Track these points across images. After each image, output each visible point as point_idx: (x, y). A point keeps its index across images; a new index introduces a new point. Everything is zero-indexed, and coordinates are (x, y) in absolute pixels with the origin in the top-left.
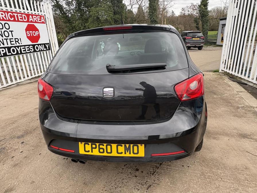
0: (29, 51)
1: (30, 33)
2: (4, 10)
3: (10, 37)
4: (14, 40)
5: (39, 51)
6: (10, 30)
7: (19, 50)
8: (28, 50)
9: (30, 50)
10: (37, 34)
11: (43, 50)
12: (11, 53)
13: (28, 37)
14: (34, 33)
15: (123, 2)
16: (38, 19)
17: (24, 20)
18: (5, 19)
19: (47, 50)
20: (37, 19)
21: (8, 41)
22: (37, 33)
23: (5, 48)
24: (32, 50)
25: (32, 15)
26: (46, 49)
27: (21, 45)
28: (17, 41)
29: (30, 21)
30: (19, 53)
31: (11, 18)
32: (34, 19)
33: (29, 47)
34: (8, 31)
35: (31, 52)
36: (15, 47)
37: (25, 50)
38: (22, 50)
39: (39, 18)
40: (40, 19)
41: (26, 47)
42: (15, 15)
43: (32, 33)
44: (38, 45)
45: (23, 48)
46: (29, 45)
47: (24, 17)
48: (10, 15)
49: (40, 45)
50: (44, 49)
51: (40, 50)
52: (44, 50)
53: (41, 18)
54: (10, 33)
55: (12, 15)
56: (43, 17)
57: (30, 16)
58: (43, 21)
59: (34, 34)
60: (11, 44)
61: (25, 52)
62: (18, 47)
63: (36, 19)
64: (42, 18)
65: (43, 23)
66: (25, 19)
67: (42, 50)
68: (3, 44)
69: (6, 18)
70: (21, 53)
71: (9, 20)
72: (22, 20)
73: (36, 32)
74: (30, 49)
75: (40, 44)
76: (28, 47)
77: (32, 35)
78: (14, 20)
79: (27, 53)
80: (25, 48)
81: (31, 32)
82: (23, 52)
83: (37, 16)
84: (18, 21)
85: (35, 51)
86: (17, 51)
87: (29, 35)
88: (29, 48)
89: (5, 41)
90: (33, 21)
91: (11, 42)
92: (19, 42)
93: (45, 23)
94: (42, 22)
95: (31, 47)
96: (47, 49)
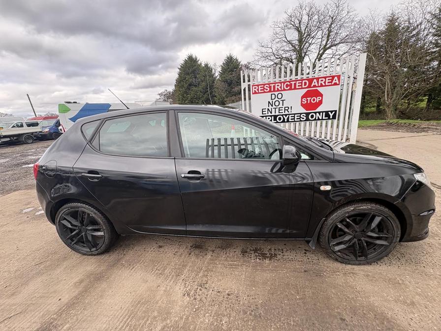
0: (299, 120)
1: (307, 100)
2: (283, 81)
3: (281, 106)
4: (283, 109)
5: (315, 120)
6: (281, 99)
7: (286, 118)
10: (318, 100)
11: (321, 118)
12: (276, 120)
13: (302, 105)
17: (304, 87)
18: (280, 89)
19: (329, 119)
20: (325, 82)
21: (277, 110)
23: (271, 116)
24: (303, 118)
25: (318, 78)
26: (327, 118)
27: (290, 113)
28: (287, 110)
29: (312, 86)
30: (286, 121)
31: (287, 87)
32: (320, 82)
34: (280, 100)
35: (301, 121)
36: (282, 115)
38: (290, 118)
41: (296, 115)
43: (311, 99)
44: (315, 113)
45: (292, 117)
46: (301, 114)
47: (305, 83)
48: (287, 84)
49: (317, 113)
50: (324, 118)
51: (317, 119)
53: (333, 79)
54: (281, 102)
55: (289, 84)
57: (315, 80)
58: (335, 82)
59: (314, 100)
60: (279, 113)
61: (293, 120)
62: (286, 115)
63: (322, 82)
64: (336, 78)
65: (335, 84)
66: (305, 85)
67: (319, 119)
68: (271, 113)
70: (288, 121)
72: (300, 87)
73: (318, 97)
74: (301, 118)
75: (319, 113)
76: (299, 115)
77: (309, 102)
79: (295, 121)
80: (294, 116)
81: (309, 98)
82: (290, 120)
84: (295, 89)
85: (307, 119)
86: (284, 119)
89: (273, 110)
90: (317, 86)
91: (279, 110)
92: (289, 110)
94: (333, 84)
95: (303, 116)
96: (329, 117)
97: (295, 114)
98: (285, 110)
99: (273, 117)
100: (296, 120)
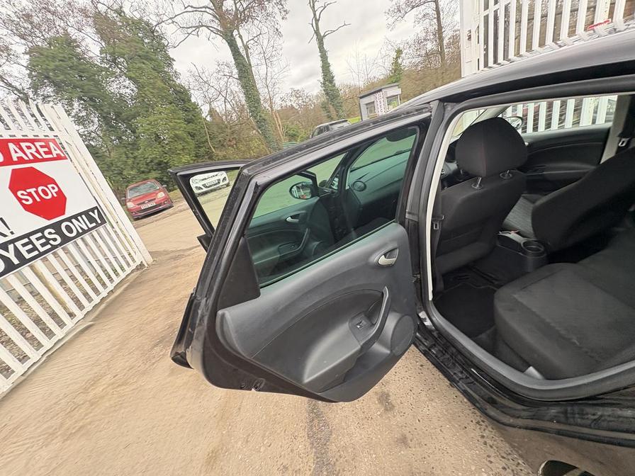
0: (49, 246)
1: (30, 194)
5: (79, 234)
7: (11, 255)
8: (43, 245)
9: (51, 242)
10: (53, 191)
11: (86, 228)
13: (27, 208)
14: (44, 191)
16: (41, 150)
19: (98, 225)
20: (37, 151)
22: (53, 188)
24: (55, 240)
25: (17, 142)
26: (94, 224)
27: (11, 237)
29: (15, 159)
30: (16, 262)
32: (28, 152)
33: (43, 233)
35: (54, 247)
37: (35, 248)
38: (23, 250)
39: (42, 147)
40: (46, 150)
41: (33, 238)
43: (37, 192)
44: (69, 219)
45: (24, 245)
46: (42, 230)
49: (73, 220)
50: (90, 226)
51: (80, 231)
52: (90, 229)
53: (47, 146)
56: (54, 141)
57: (11, 146)
58: (56, 152)
59: (45, 193)
61: (36, 253)
63: (33, 150)
64: (52, 145)
65: (59, 158)
67: (84, 232)
70: (23, 261)
73: (50, 186)
74: (48, 240)
75: (75, 217)
76: (39, 235)
77: (38, 199)
79: (41, 254)
80: (31, 242)
81: (32, 190)
82: (28, 256)
83: (32, 141)
85: (66, 240)
86: (6, 260)
87: (27, 200)
88: (43, 237)
90: (26, 158)
93: (65, 158)
94: (55, 156)
95: (50, 233)
96: (96, 222)
97: (28, 236)
100: (42, 249)
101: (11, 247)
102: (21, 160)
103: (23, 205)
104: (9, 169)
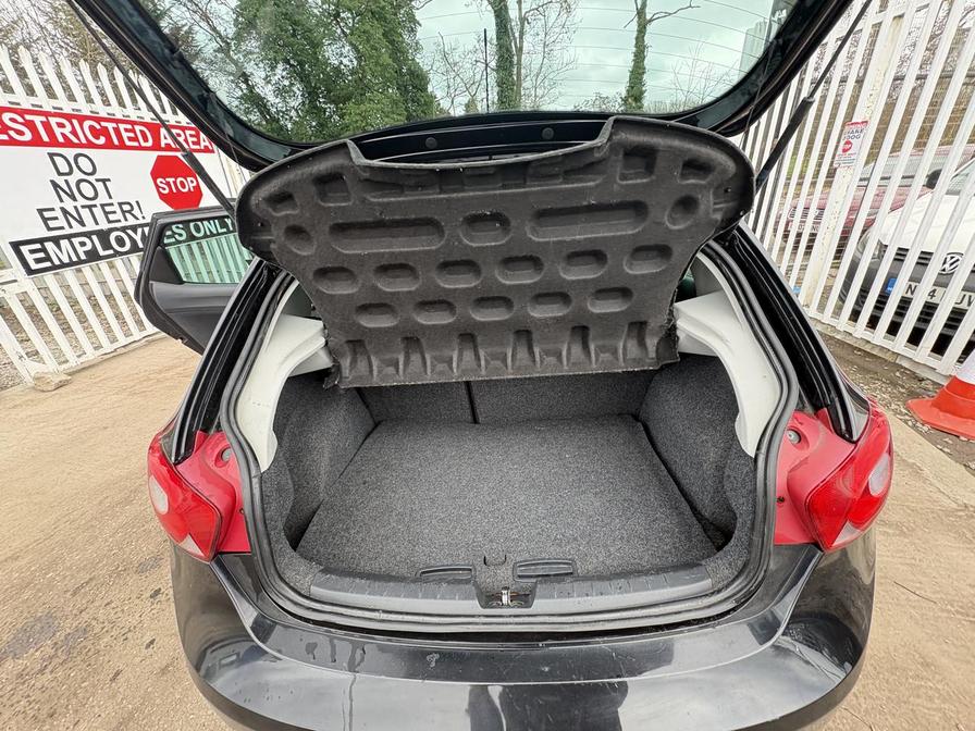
0: (173, 240)
1: (168, 184)
2: (67, 110)
3: (103, 198)
4: (116, 208)
5: (205, 236)
6: (97, 176)
7: (138, 238)
9: (177, 236)
10: (191, 185)
11: (215, 232)
12: (112, 248)
14: (182, 183)
15: (430, 89)
16: (190, 140)
17: (143, 144)
18: (75, 141)
19: (229, 232)
20: (186, 140)
21: (98, 212)
22: (192, 182)
23: (88, 235)
24: (181, 235)
26: (225, 230)
27: (141, 221)
28: (129, 212)
29: (163, 145)
30: (141, 246)
31: (98, 138)
34: (92, 179)
35: (180, 242)
36: (123, 229)
39: (191, 136)
40: (195, 139)
42: (110, 126)
43: (175, 183)
44: (200, 221)
47: (142, 132)
48: (91, 128)
49: (205, 222)
50: (220, 231)
51: (208, 233)
52: (218, 234)
53: (197, 135)
54: (99, 186)
55: (98, 127)
57: (163, 131)
58: (205, 143)
60: (110, 222)
62: (134, 228)
63: (181, 138)
64: (202, 135)
65: (206, 150)
66: (146, 140)
67: (212, 235)
68: (82, 223)
69: (78, 139)
71: (91, 145)
72: (135, 144)
73: (189, 179)
74: (174, 233)
78: (109, 145)
81: (171, 180)
83: (183, 128)
84: (122, 146)
85: (191, 238)
86: (133, 241)
87: (164, 189)
89: (85, 213)
90: (174, 146)
91: (106, 213)
92: (136, 211)
94: (202, 147)
95: (178, 228)
96: (228, 229)
98: (123, 212)
99: (94, 238)
101: (140, 230)
102: (168, 148)
103: (159, 193)
104: (154, 155)
